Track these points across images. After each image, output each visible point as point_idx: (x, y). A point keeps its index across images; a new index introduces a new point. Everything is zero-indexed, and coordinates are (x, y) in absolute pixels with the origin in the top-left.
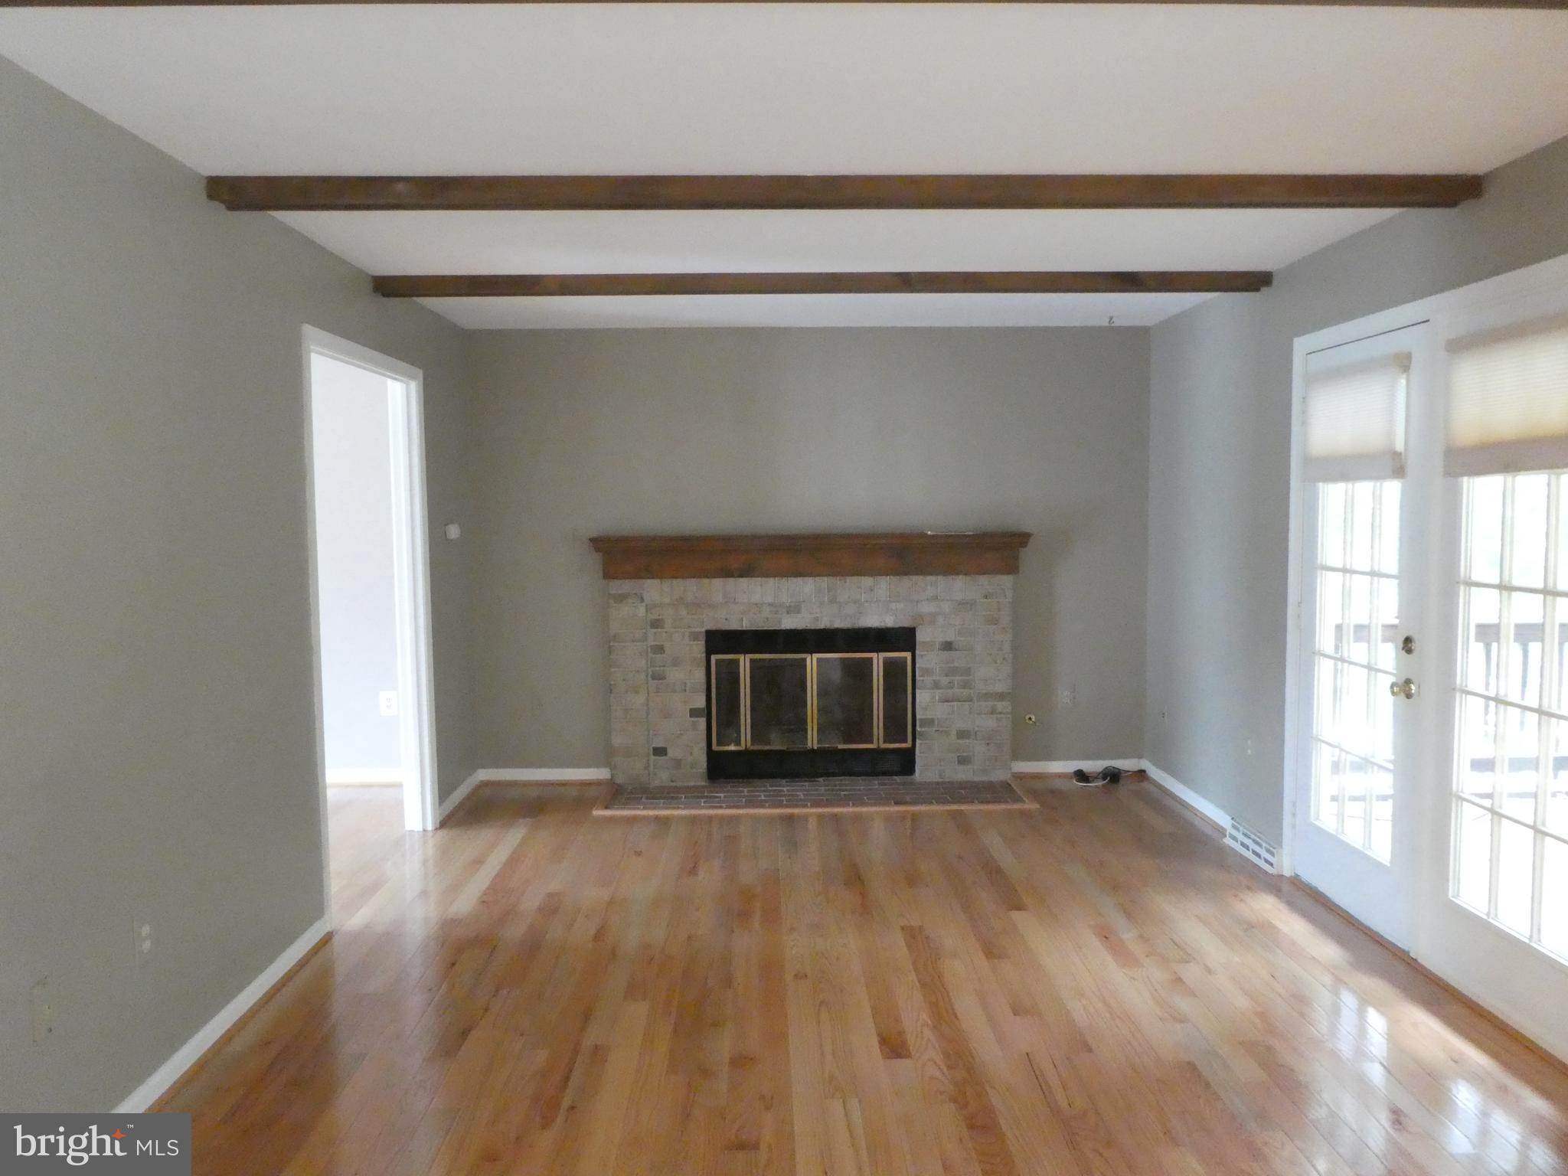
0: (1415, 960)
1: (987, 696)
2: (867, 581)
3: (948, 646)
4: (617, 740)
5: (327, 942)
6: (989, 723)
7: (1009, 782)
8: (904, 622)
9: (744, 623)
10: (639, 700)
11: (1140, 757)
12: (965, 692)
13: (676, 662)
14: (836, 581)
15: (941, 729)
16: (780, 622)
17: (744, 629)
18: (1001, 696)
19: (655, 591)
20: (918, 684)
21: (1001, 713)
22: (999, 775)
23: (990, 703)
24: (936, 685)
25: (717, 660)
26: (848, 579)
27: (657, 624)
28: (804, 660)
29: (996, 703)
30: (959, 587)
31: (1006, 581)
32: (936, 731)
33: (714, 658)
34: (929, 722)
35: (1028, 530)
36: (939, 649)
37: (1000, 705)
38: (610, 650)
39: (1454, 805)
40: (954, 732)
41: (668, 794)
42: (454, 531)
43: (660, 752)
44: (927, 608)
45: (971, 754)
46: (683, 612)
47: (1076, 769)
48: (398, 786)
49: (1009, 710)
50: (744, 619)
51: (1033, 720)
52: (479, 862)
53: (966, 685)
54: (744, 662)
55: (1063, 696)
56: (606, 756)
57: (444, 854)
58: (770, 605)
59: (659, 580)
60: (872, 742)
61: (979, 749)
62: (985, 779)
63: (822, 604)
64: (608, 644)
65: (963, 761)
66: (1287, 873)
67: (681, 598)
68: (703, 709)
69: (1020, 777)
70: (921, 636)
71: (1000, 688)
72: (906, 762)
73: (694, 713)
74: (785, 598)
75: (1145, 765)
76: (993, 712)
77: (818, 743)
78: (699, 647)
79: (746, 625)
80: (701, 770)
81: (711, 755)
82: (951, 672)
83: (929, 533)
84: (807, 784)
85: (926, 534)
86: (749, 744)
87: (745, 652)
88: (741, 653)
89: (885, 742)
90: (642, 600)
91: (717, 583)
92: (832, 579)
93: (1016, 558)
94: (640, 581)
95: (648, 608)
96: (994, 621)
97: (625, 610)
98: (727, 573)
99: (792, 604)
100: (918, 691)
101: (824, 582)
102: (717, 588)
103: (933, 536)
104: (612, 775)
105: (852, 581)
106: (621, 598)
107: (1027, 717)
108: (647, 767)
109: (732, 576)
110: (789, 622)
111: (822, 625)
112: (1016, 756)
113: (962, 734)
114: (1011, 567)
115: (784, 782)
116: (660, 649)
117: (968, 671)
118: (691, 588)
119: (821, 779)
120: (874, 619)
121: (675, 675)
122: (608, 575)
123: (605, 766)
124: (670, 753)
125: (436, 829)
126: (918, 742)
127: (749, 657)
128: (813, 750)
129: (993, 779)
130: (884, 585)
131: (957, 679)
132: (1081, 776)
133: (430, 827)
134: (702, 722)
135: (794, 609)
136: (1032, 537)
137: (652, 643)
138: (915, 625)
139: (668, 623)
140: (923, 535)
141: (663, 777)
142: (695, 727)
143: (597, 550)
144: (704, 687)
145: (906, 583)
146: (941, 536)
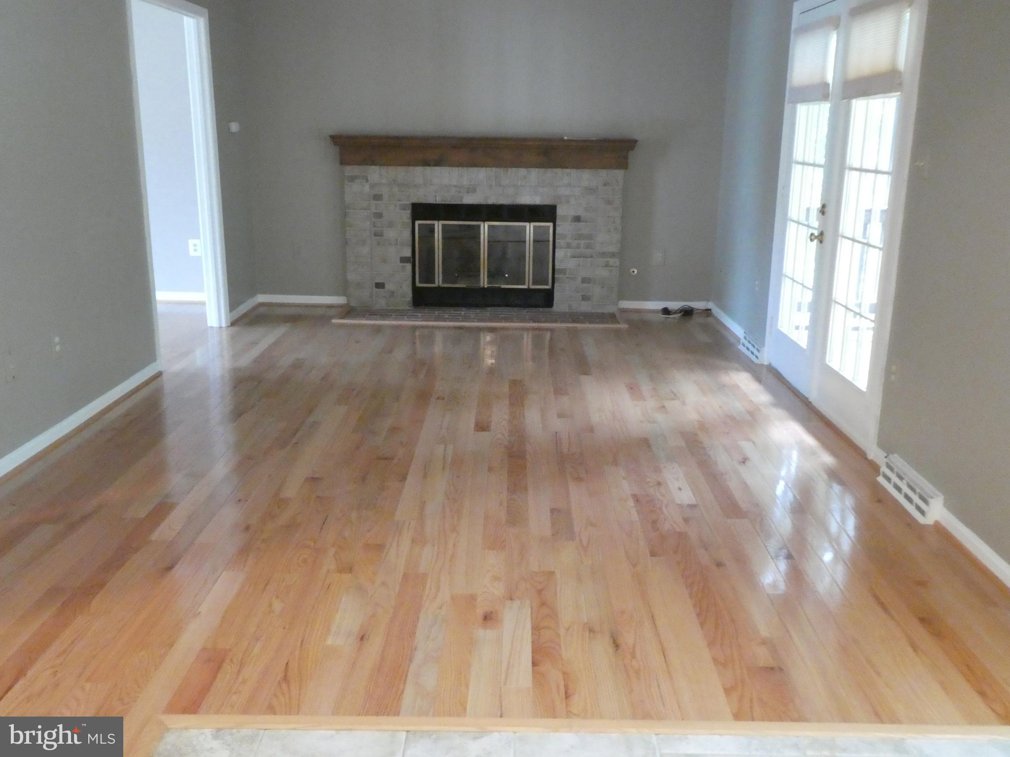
0: (810, 402)
1: (603, 254)
2: (523, 171)
3: (577, 219)
4: (351, 277)
5: (158, 377)
6: (604, 273)
7: (616, 313)
8: (548, 201)
9: (437, 198)
10: (365, 250)
11: (708, 300)
12: (589, 251)
13: (391, 225)
14: (500, 171)
15: (571, 277)
16: (462, 198)
17: (438, 202)
18: (613, 255)
19: (377, 174)
20: (557, 244)
21: (612, 267)
22: (610, 309)
23: (605, 260)
24: (568, 246)
25: (419, 225)
26: (510, 170)
27: (378, 197)
28: (479, 227)
29: (608, 259)
30: (585, 177)
31: (619, 174)
32: (567, 277)
33: (417, 223)
34: (563, 271)
35: (635, 137)
36: (571, 222)
37: (612, 261)
38: (345, 215)
39: (833, 307)
40: (579, 279)
41: (384, 314)
42: (234, 127)
43: (379, 286)
44: (564, 191)
45: (590, 294)
46: (396, 189)
47: (664, 307)
48: (203, 304)
49: (618, 263)
50: (438, 196)
51: (636, 272)
52: (255, 343)
53: (588, 246)
54: (438, 225)
55: (657, 257)
56: (344, 288)
57: (233, 338)
58: (455, 186)
59: (379, 167)
60: (524, 284)
61: (596, 291)
62: (600, 311)
63: (491, 186)
64: (344, 211)
65: (585, 298)
66: (766, 363)
67: (394, 180)
68: (410, 257)
69: (624, 311)
70: (560, 212)
71: (612, 249)
72: (547, 299)
73: (403, 260)
74: (465, 182)
75: (710, 305)
76: (607, 265)
77: (488, 284)
78: (407, 215)
79: (439, 200)
80: (407, 300)
81: (415, 289)
82: (580, 237)
83: (565, 138)
84: (478, 310)
85: (563, 138)
86: (440, 284)
87: (439, 219)
88: (435, 220)
89: (533, 284)
90: (367, 181)
91: (419, 170)
92: (498, 169)
93: (626, 158)
94: (366, 167)
95: (372, 186)
96: (609, 202)
97: (356, 187)
98: (426, 163)
99: (471, 187)
100: (557, 250)
101: (492, 172)
102: (419, 173)
103: (568, 140)
104: (348, 301)
105: (512, 171)
106: (352, 179)
107: (632, 270)
108: (371, 297)
109: (429, 165)
110: (469, 199)
111: (491, 201)
112: (622, 296)
113: (585, 280)
114: (622, 164)
115: (464, 309)
116: (379, 215)
117: (590, 237)
118: (399, 173)
119: (489, 308)
120: (527, 199)
121: (390, 234)
122: (343, 162)
123: (344, 295)
124: (388, 287)
125: (228, 327)
126: (556, 285)
127: (442, 222)
128: (484, 288)
129: (604, 311)
130: (534, 174)
131: (582, 242)
132: (666, 311)
133: (224, 325)
134: (409, 266)
135: (471, 190)
136: (638, 143)
137: (375, 211)
138: (555, 204)
139: (386, 197)
140: (562, 140)
141: (381, 303)
142: (403, 268)
143: (335, 144)
144: (410, 242)
145: (550, 174)
146: (574, 140)
